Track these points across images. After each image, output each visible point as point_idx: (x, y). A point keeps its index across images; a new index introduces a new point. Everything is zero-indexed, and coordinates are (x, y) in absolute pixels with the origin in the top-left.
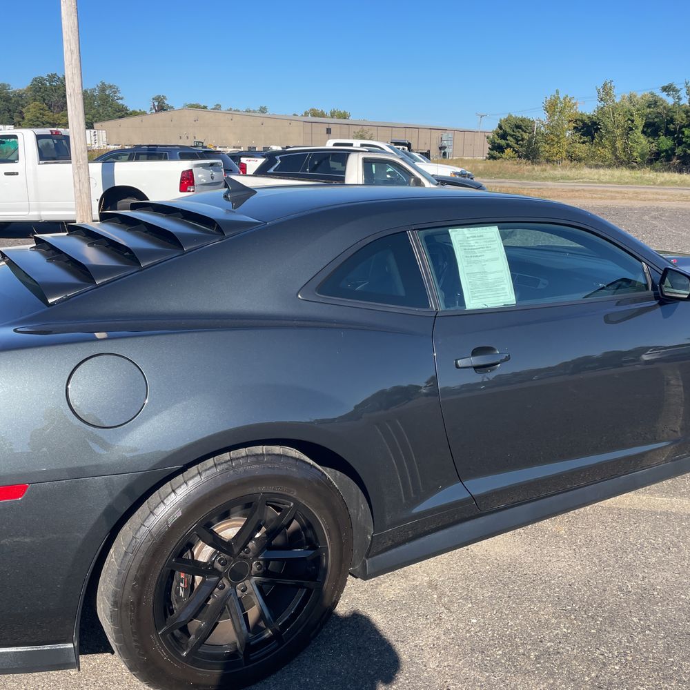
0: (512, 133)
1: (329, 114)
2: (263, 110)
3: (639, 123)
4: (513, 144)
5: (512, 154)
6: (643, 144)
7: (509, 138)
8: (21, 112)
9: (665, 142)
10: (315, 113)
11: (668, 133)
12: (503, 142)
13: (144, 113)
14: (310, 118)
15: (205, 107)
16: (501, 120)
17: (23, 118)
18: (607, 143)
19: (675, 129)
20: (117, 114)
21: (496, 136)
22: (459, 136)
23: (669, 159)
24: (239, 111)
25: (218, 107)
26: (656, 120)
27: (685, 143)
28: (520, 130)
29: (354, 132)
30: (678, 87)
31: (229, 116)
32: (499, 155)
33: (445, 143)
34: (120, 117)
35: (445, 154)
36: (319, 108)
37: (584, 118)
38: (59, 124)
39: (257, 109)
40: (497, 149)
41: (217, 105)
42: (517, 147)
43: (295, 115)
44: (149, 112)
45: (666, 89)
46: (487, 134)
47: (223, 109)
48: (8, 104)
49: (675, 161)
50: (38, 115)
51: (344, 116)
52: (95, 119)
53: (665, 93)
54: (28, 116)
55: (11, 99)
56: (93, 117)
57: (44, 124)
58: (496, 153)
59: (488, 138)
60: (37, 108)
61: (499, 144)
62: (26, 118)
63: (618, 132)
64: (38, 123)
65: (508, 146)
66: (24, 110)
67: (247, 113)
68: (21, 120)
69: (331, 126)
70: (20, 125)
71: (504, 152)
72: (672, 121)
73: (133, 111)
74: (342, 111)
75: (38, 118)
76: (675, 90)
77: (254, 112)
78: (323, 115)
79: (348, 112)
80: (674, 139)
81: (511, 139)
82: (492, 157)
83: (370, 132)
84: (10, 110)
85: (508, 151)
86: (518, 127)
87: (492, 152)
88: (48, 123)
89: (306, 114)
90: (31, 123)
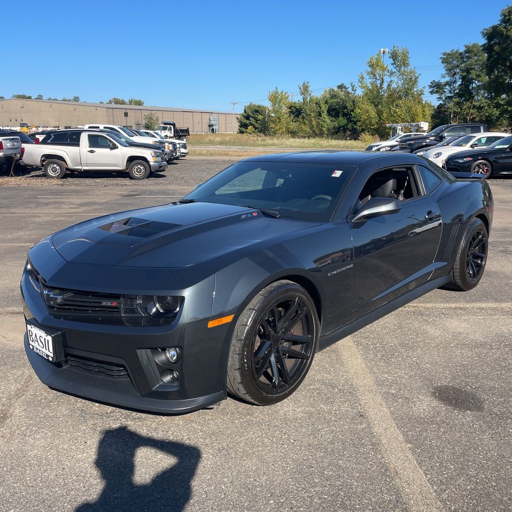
0: (253, 115)
1: (128, 102)
2: (76, 99)
3: (324, 108)
4: (254, 123)
5: (253, 130)
6: (328, 122)
7: (251, 119)
9: (342, 121)
10: (117, 102)
11: (345, 115)
12: (247, 122)
14: (113, 105)
15: (30, 98)
16: (245, 107)
18: (307, 122)
19: (348, 112)
21: (243, 118)
22: (222, 117)
23: (345, 130)
24: (57, 100)
25: (40, 98)
26: (337, 106)
27: (353, 121)
28: (258, 114)
29: (145, 116)
30: (347, 86)
31: (49, 104)
32: (245, 130)
33: (213, 122)
35: (213, 130)
36: (120, 98)
37: (296, 105)
39: (72, 98)
40: (243, 126)
41: (39, 96)
42: (257, 125)
43: (101, 103)
45: (340, 87)
46: (237, 116)
47: (45, 98)
49: (348, 133)
51: (139, 103)
53: (340, 90)
58: (243, 129)
59: (237, 119)
61: (245, 123)
63: (313, 115)
65: (251, 124)
67: (63, 102)
69: (128, 111)
71: (247, 128)
72: (346, 108)
74: (138, 100)
76: (345, 88)
77: (69, 100)
78: (123, 103)
79: (142, 100)
80: (347, 119)
81: (253, 120)
82: (242, 132)
83: (157, 115)
85: (250, 127)
86: (257, 111)
87: (241, 129)
89: (110, 102)
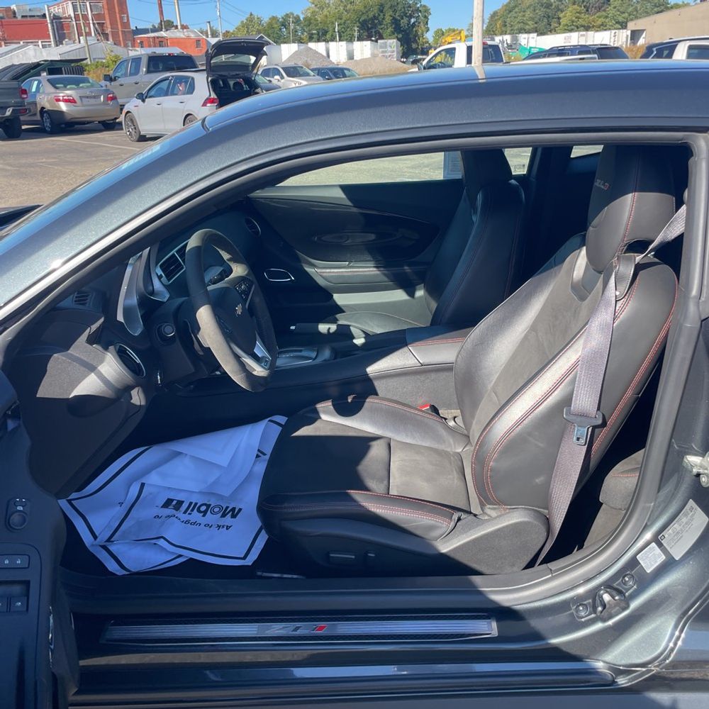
8: (559, 18)
13: (687, 5)
17: (560, 24)
20: (656, 9)
34: (658, 13)
38: (593, 26)
44: (692, 4)
48: (548, 10)
50: (574, 18)
52: (631, 17)
54: (563, 21)
55: (551, 5)
56: (630, 15)
57: (578, 28)
60: (574, 11)
62: (562, 23)
64: (573, 27)
66: (561, 15)
68: (558, 25)
70: (555, 31)
73: (674, 4)
75: (573, 22)
84: (549, 17)
88: (582, 26)
90: (566, 28)
